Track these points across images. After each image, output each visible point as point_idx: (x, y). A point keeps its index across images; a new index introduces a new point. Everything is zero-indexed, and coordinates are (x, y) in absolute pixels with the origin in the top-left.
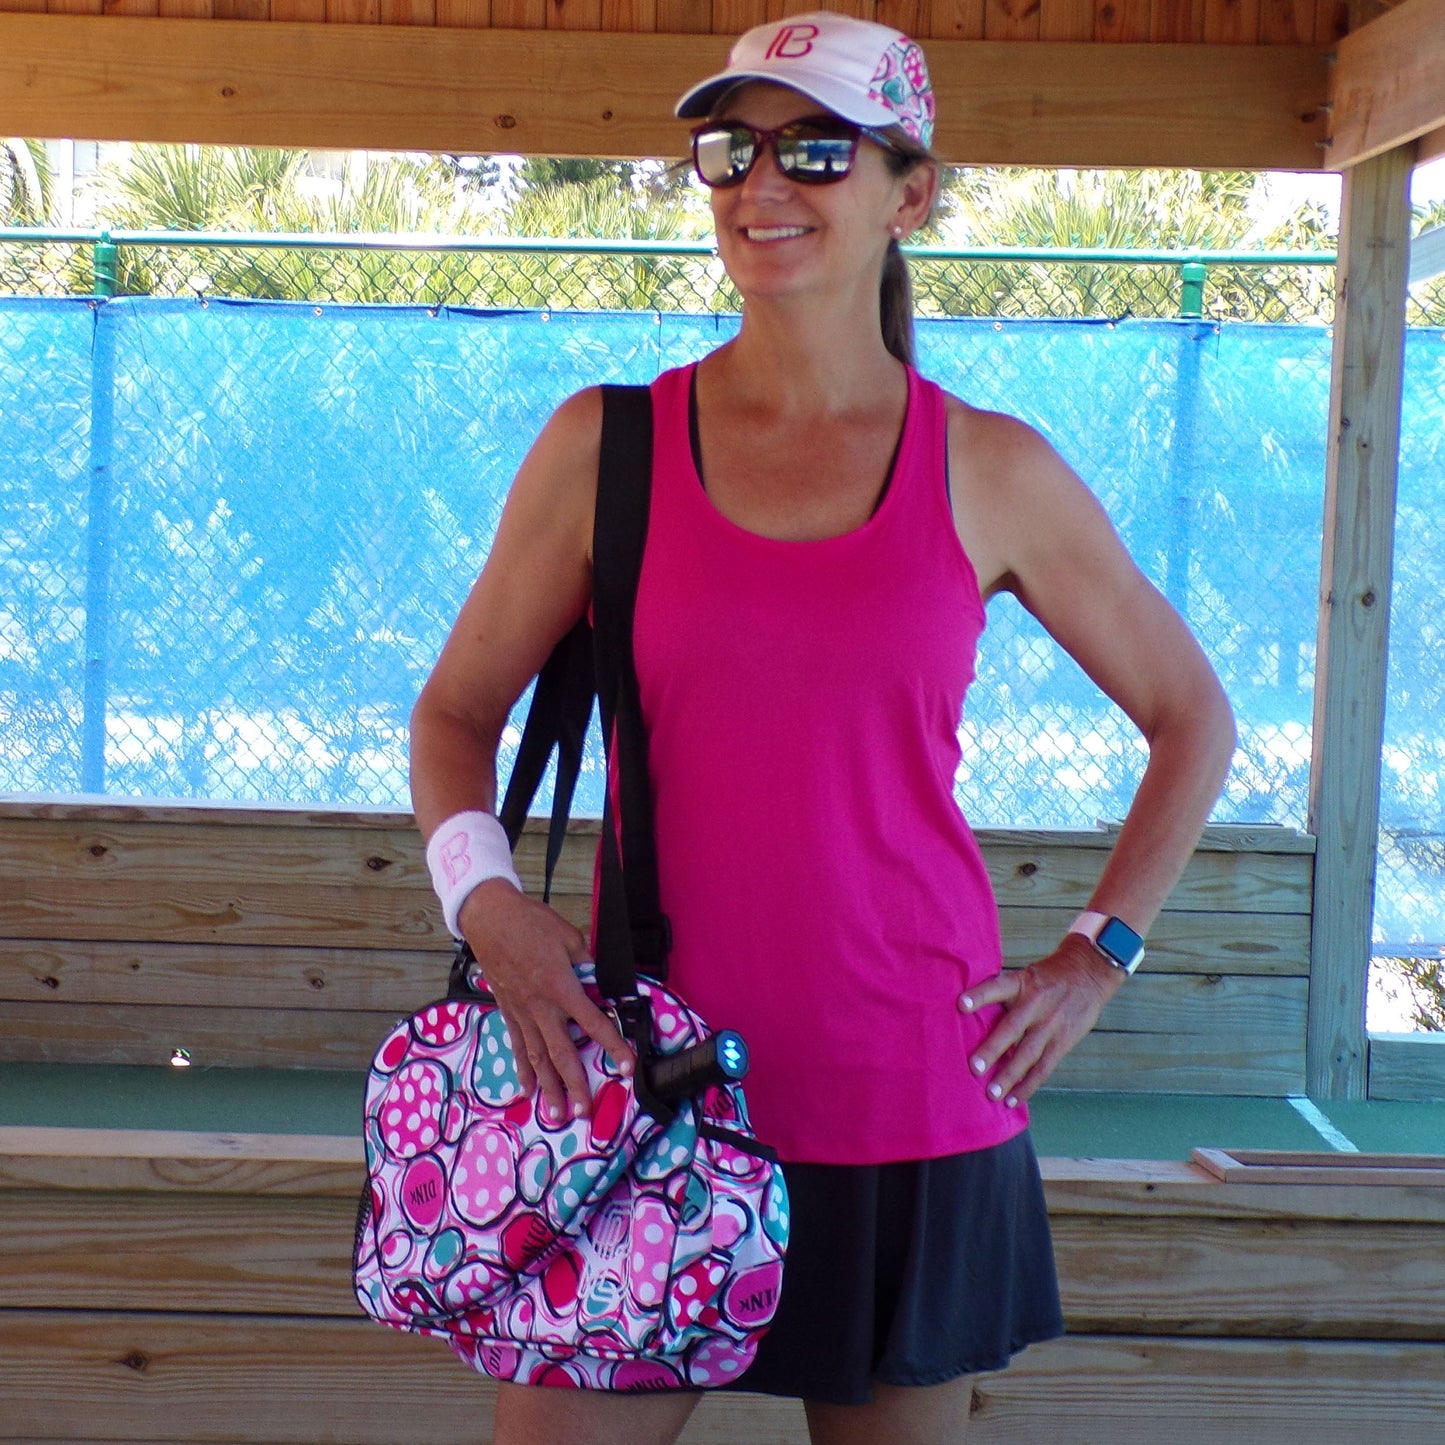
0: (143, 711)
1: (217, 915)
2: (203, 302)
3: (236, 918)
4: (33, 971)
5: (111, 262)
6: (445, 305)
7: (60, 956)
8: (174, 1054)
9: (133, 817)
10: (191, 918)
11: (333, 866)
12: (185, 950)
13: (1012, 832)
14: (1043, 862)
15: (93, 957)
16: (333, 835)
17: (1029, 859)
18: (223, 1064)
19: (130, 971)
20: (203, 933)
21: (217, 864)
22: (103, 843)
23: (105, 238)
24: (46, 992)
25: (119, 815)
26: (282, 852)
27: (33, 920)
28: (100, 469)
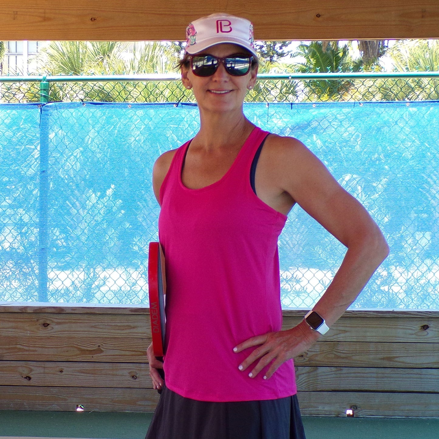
0: (63, 269)
1: (94, 350)
2: (83, 104)
3: (102, 351)
4: (21, 374)
5: (46, 89)
6: (181, 102)
7: (32, 368)
8: (77, 407)
9: (59, 311)
10: (83, 352)
11: (139, 330)
12: (81, 364)
13: (418, 312)
14: (432, 324)
15: (44, 368)
16: (140, 317)
17: (425, 323)
18: (97, 410)
19: (59, 373)
20: (88, 357)
21: (93, 329)
22: (48, 322)
23: (44, 79)
24: (26, 382)
25: (53, 311)
26: (119, 324)
27: (20, 353)
28: (44, 171)
